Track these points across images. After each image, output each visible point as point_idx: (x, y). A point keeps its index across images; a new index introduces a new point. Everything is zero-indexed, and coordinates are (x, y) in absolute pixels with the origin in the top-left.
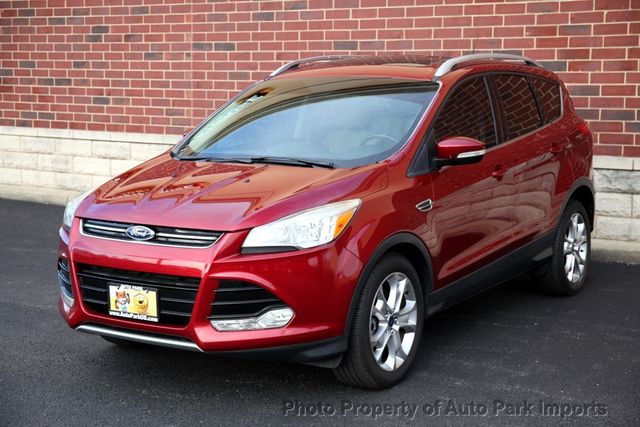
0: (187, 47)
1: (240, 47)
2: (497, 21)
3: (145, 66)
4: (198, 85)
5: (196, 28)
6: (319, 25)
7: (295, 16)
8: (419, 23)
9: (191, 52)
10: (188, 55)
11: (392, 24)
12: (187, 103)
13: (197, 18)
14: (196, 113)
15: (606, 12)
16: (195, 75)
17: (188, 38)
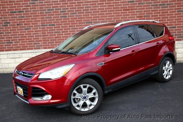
0: (39, 26)
1: (57, 25)
2: (129, 15)
3: (25, 32)
4: (44, 36)
5: (42, 21)
6: (81, 18)
7: (74, 16)
8: (109, 16)
9: (41, 27)
10: (40, 28)
11: (101, 17)
12: (41, 41)
13: (41, 18)
14: (44, 43)
15: (153, 12)
16: (43, 33)
17: (39, 24)
